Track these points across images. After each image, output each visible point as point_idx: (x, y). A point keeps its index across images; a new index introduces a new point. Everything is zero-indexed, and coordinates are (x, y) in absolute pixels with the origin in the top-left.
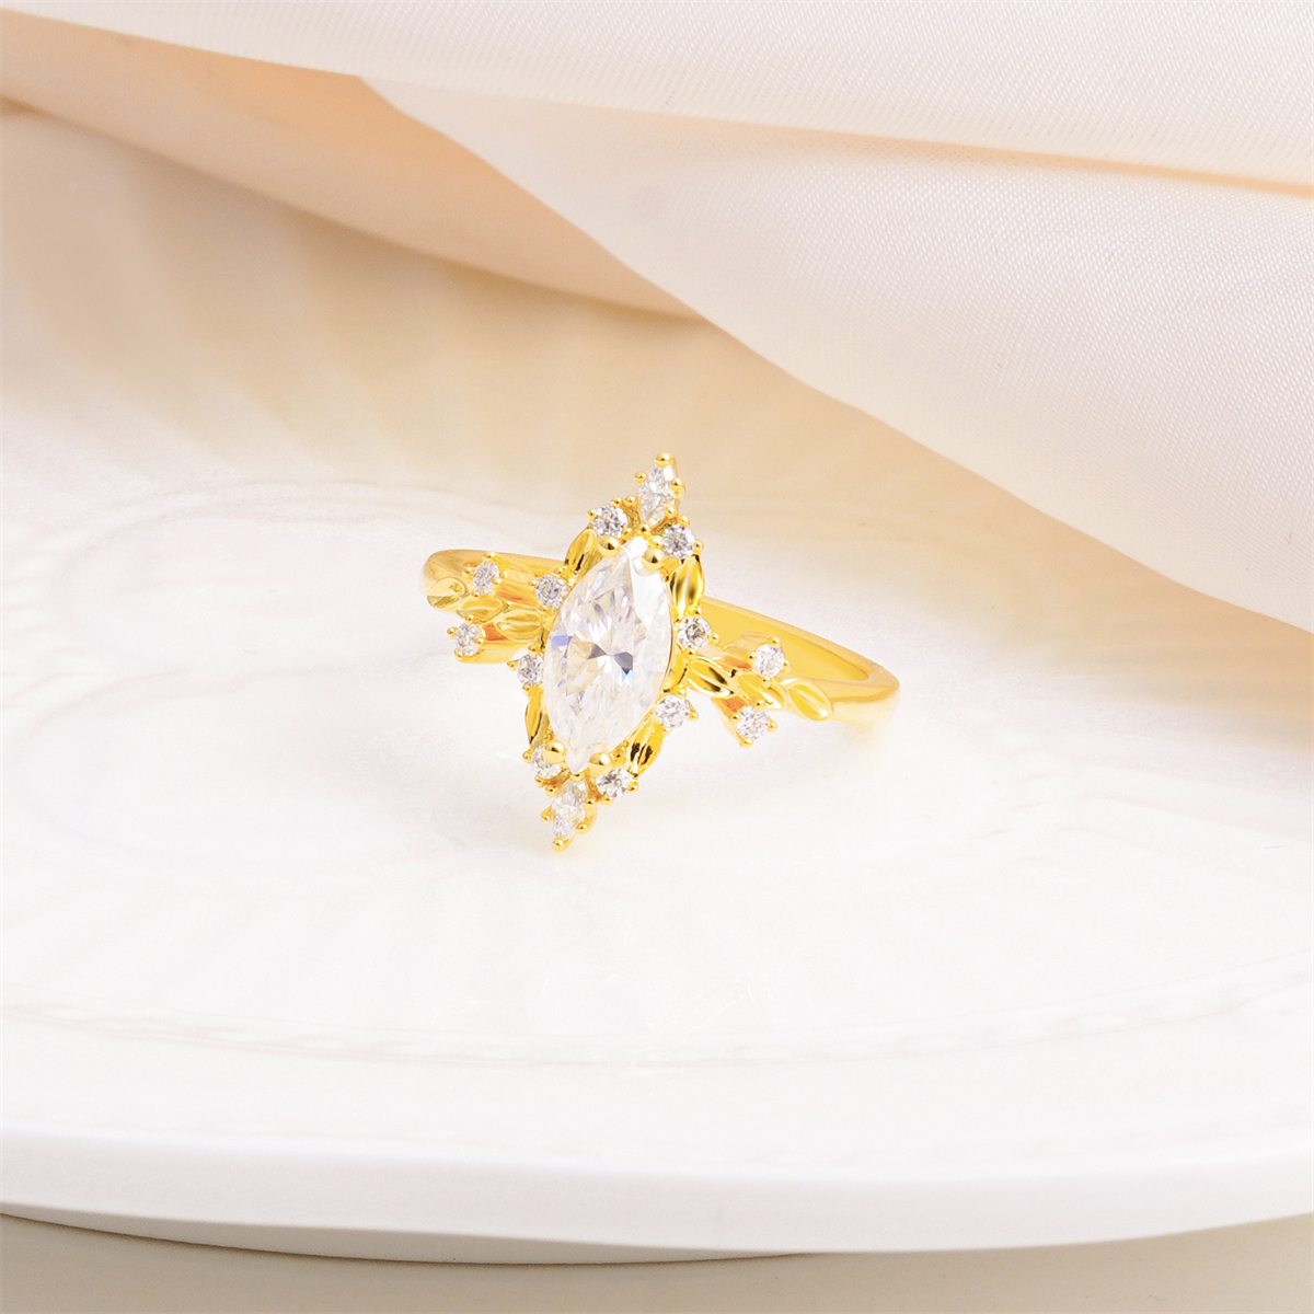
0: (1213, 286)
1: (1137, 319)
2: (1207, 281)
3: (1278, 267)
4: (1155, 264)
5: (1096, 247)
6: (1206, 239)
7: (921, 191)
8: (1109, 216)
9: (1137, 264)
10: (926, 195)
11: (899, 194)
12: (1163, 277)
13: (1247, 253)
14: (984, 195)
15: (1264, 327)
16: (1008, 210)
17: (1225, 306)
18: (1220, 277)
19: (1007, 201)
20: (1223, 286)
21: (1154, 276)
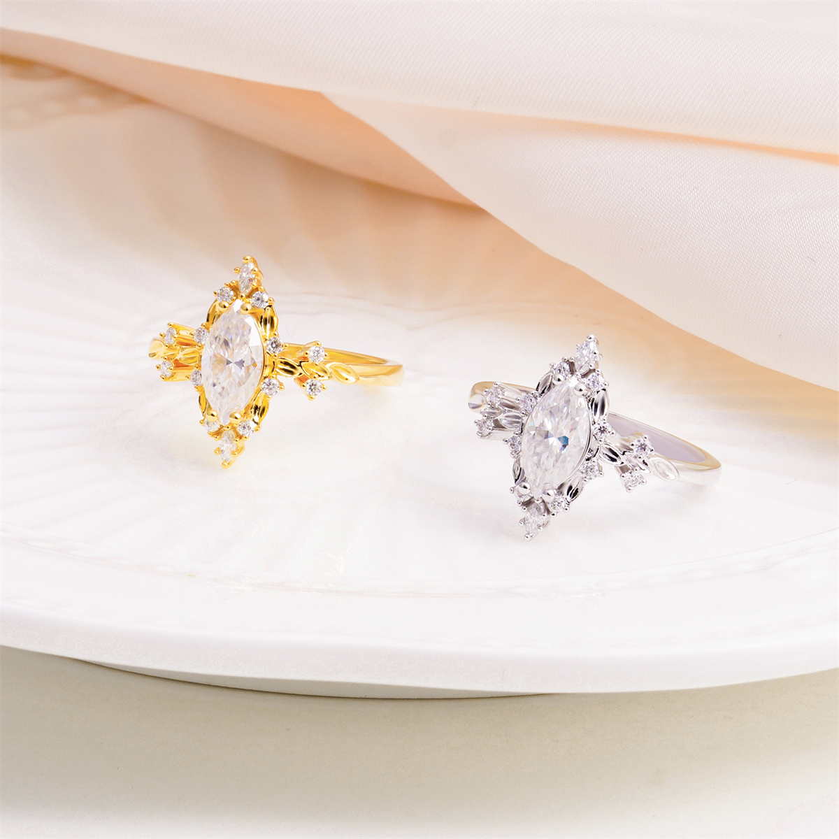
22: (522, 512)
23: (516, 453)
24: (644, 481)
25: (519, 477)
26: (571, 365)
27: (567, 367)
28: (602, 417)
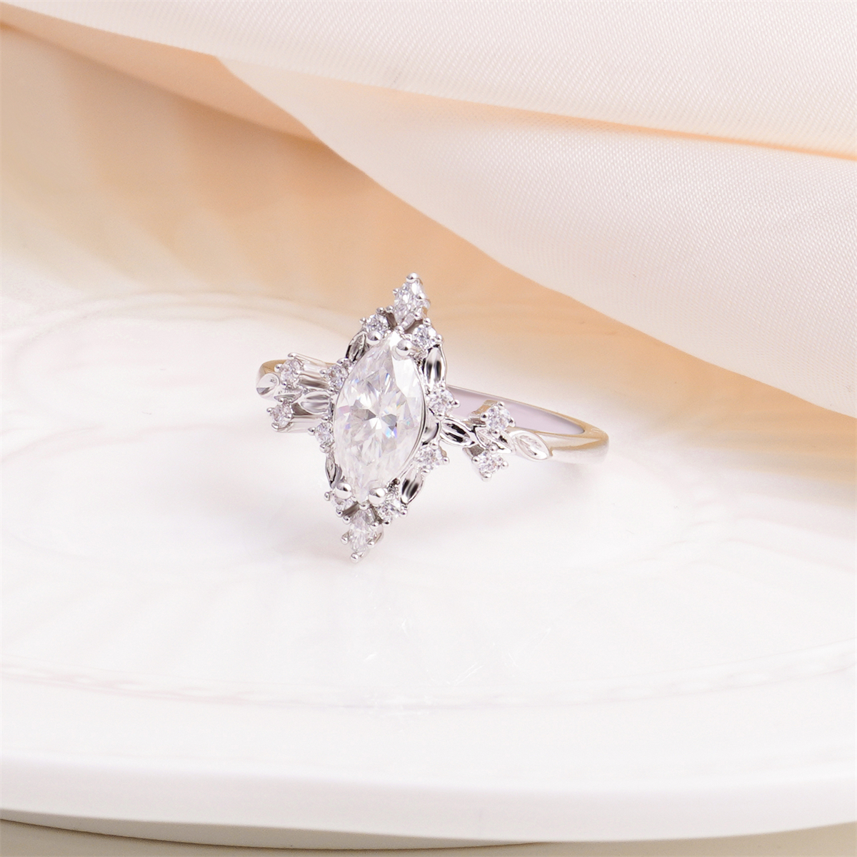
0: (778, 216)
1: (726, 241)
2: (774, 213)
3: (824, 203)
4: (738, 202)
5: (696, 191)
6: (774, 185)
7: (573, 153)
8: (706, 170)
9: (725, 202)
10: (577, 156)
11: (558, 155)
12: (743, 211)
13: (803, 194)
14: (618, 155)
15: (813, 244)
16: (635, 166)
17: (787, 230)
18: (783, 210)
19: (634, 159)
20: (785, 216)
21: (737, 211)
22: (344, 525)
23: (328, 446)
24: (505, 464)
25: (335, 477)
26: (390, 317)
27: (385, 321)
28: (438, 385)
